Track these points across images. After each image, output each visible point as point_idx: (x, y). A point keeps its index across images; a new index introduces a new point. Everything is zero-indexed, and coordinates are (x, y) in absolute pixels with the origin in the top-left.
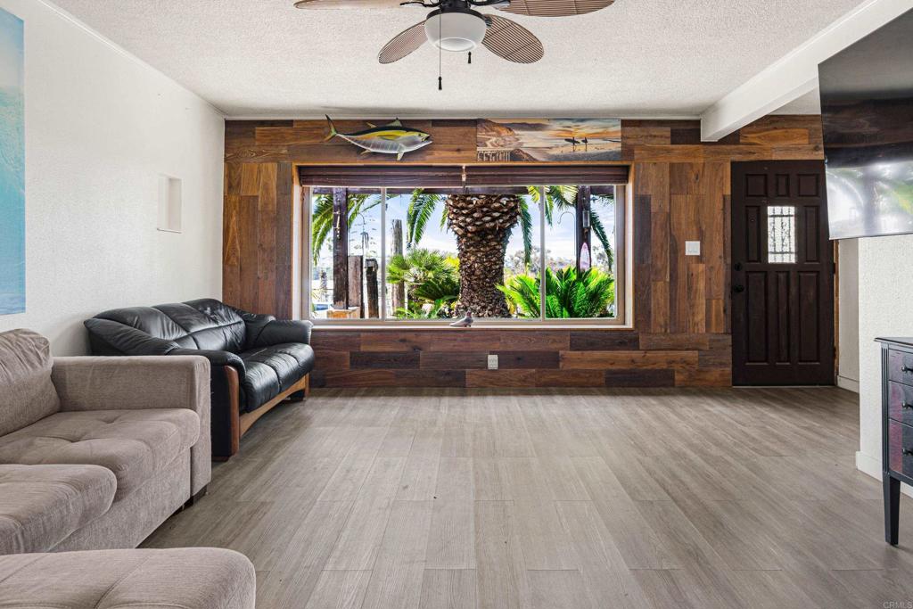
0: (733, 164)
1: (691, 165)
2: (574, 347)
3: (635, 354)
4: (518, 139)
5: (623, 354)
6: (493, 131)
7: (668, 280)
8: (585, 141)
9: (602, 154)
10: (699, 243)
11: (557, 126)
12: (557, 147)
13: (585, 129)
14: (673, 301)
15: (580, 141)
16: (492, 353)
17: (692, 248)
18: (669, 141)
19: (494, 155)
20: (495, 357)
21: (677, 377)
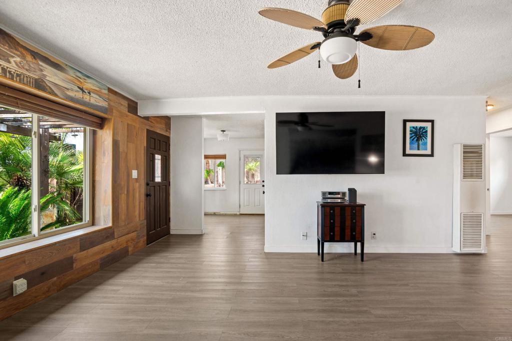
0: (147, 130)
1: (134, 127)
2: (83, 249)
3: (113, 242)
4: (41, 70)
5: (108, 244)
6: (17, 50)
7: (126, 193)
8: (89, 93)
9: (98, 106)
10: (137, 171)
11: (71, 72)
12: (72, 90)
13: (89, 85)
14: (128, 205)
15: (86, 91)
16: (17, 278)
17: (135, 174)
18: (127, 110)
19: (18, 75)
20: (24, 280)
21: (130, 249)
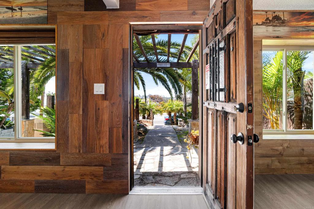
1: (99, 26)
2: (12, 163)
3: (56, 169)
5: (48, 168)
7: (81, 113)
8: (21, 9)
9: (33, 18)
10: (103, 85)
14: (85, 129)
15: (17, 8)
17: (99, 89)
18: (83, 9)
21: (88, 186)
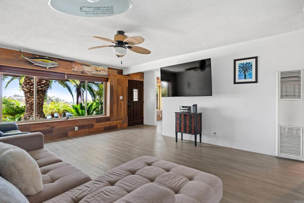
0: (128, 80)
1: (121, 79)
2: (97, 122)
3: (110, 122)
4: (83, 68)
5: (107, 123)
6: (77, 65)
7: (117, 105)
8: (100, 71)
9: (103, 75)
10: (122, 96)
11: (93, 66)
12: (93, 71)
13: (100, 68)
14: (117, 110)
16: (76, 126)
17: (121, 98)
18: (117, 74)
19: (77, 71)
20: (77, 127)
21: (118, 126)
